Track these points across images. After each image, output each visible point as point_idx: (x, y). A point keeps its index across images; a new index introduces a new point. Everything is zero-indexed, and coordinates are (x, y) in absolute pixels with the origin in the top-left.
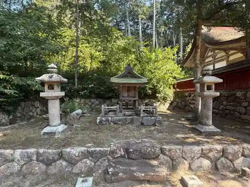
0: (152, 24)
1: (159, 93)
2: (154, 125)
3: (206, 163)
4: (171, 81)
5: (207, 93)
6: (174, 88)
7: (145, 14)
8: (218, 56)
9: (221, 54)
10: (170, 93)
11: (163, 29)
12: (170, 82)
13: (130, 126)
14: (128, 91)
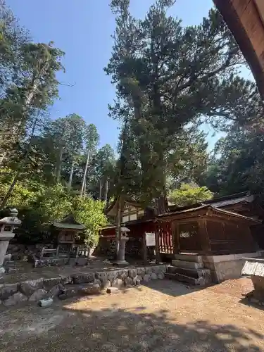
0: (84, 170)
1: (87, 238)
2: (86, 264)
3: (120, 281)
4: (98, 228)
5: (122, 238)
6: (99, 234)
7: (78, 161)
8: (132, 210)
9: (133, 209)
10: (96, 238)
11: (93, 177)
12: (96, 229)
13: (66, 267)
14: (66, 235)
